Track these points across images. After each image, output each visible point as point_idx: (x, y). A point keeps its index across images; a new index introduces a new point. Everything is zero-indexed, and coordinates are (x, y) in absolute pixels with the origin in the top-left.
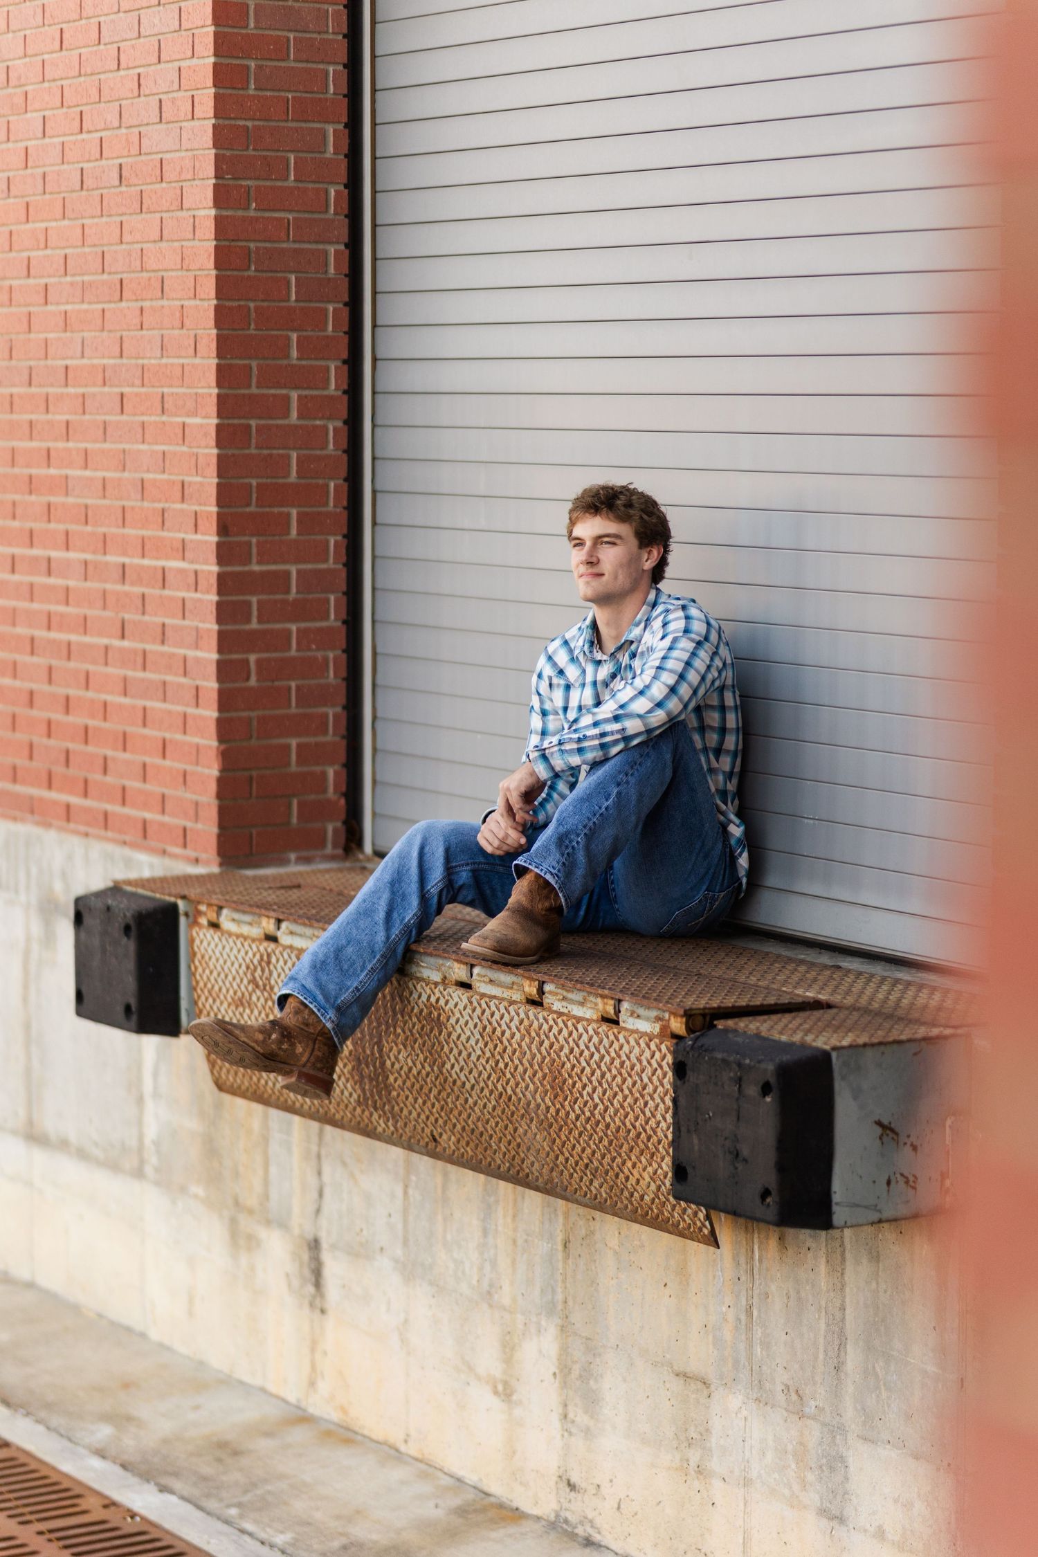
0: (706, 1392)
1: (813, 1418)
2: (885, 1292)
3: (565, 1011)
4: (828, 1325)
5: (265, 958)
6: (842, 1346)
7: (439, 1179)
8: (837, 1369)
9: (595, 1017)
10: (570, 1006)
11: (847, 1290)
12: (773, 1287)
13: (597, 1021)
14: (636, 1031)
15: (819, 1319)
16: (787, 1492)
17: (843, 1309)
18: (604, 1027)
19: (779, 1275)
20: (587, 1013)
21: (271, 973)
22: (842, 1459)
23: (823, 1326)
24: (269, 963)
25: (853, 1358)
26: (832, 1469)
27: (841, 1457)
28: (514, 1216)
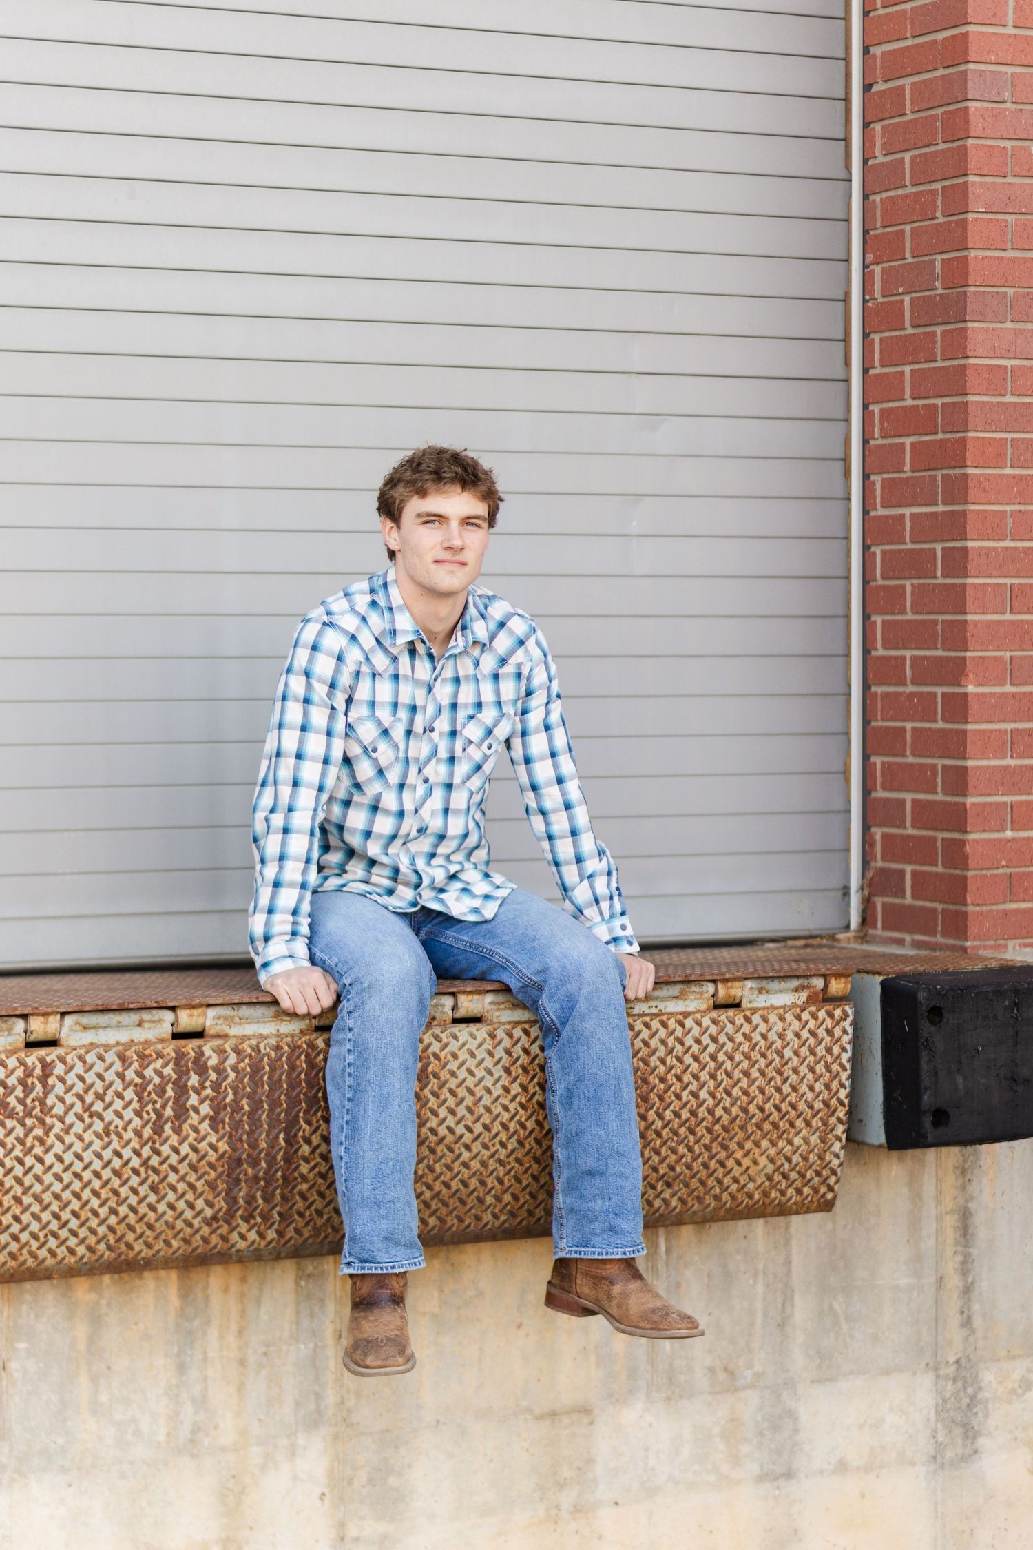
0: (585, 1420)
1: (751, 1386)
2: (845, 1227)
3: (655, 1011)
4: (767, 1286)
5: (38, 1071)
6: (788, 1300)
7: (81, 1331)
8: (782, 1326)
9: (703, 1007)
10: (661, 1006)
11: (794, 1242)
12: (688, 1273)
13: (708, 1010)
14: (773, 1008)
15: (755, 1283)
16: (712, 1478)
17: (788, 1262)
18: (724, 1015)
19: (696, 1258)
20: (692, 1004)
21: (47, 1090)
22: (791, 1414)
23: (760, 1289)
24: (44, 1079)
25: (802, 1310)
26: (775, 1428)
27: (790, 1411)
28: (240, 1332)
